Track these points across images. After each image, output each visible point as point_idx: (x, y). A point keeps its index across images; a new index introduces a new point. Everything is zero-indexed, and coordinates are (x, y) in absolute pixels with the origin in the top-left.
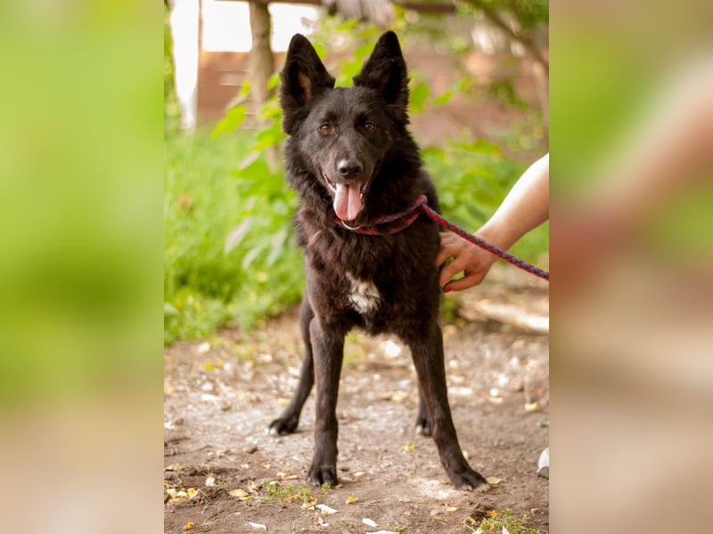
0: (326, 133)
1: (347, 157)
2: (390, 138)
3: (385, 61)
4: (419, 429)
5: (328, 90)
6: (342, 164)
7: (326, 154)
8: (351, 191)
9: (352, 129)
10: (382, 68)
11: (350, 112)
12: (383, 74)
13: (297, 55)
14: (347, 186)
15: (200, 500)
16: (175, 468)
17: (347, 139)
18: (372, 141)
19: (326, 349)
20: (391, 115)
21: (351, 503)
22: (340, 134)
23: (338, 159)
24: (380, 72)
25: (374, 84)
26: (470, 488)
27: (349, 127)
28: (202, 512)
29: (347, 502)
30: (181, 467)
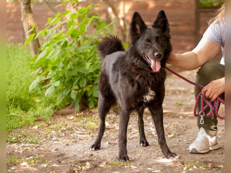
0: (147, 44)
1: (157, 51)
2: (166, 45)
3: (161, 19)
4: (142, 144)
5: (146, 30)
6: (156, 54)
7: (148, 51)
8: (157, 62)
9: (156, 42)
10: (160, 22)
11: (154, 37)
12: (161, 23)
13: (135, 19)
14: (155, 61)
15: (92, 168)
16: (73, 161)
17: (155, 45)
18: (162, 46)
19: (126, 116)
20: (165, 37)
21: (139, 165)
22: (152, 44)
23: (154, 52)
24: (160, 23)
25: (159, 27)
26: (173, 158)
27: (155, 42)
28: (95, 171)
29: (138, 165)
30: (74, 161)
